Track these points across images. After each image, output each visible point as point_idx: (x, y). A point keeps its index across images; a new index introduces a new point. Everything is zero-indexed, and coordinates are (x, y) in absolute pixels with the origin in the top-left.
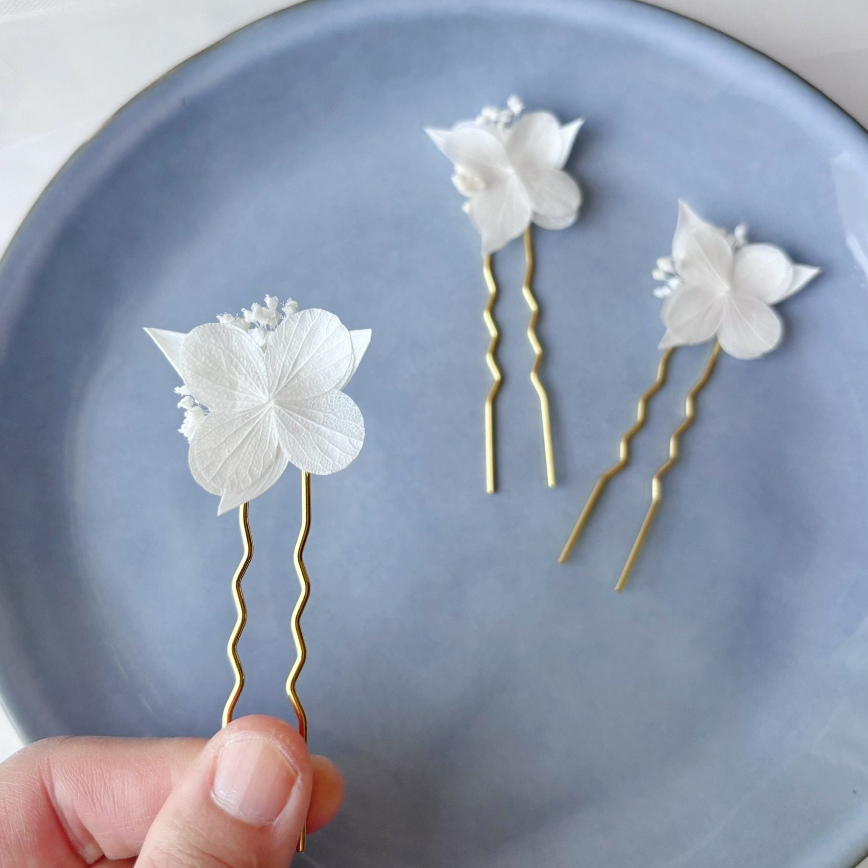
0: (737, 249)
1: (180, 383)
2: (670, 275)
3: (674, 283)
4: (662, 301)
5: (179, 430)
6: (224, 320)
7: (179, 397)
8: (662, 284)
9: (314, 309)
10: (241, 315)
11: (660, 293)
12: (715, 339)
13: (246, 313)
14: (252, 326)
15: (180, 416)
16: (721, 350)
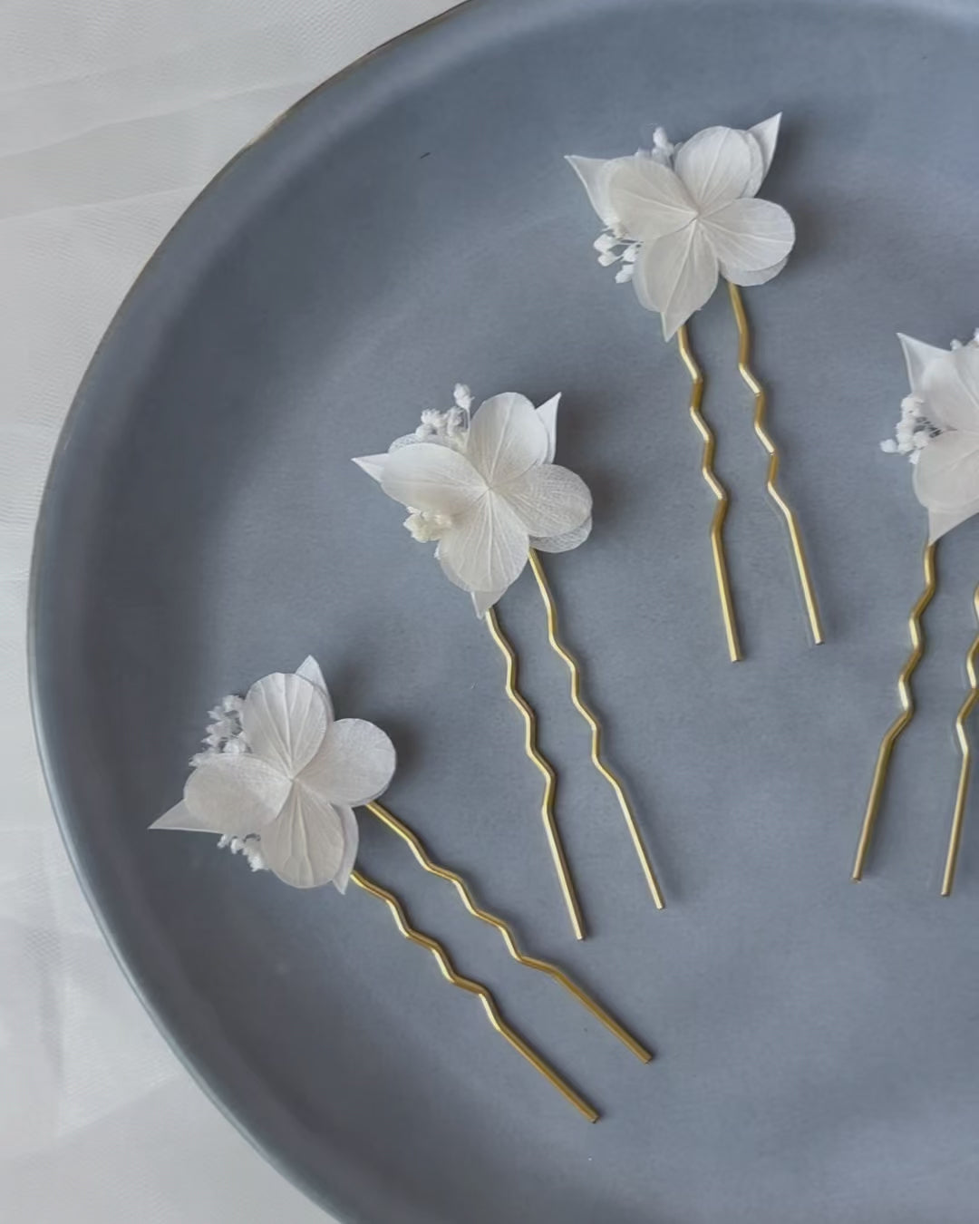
0: (671, 161)
1: (218, 837)
2: (618, 249)
3: (629, 255)
4: (629, 283)
5: (254, 870)
6: (198, 760)
7: (228, 848)
8: (618, 266)
9: (255, 684)
10: (207, 746)
11: (621, 277)
12: (723, 281)
13: (208, 740)
14: (222, 746)
15: (241, 859)
16: (739, 288)
